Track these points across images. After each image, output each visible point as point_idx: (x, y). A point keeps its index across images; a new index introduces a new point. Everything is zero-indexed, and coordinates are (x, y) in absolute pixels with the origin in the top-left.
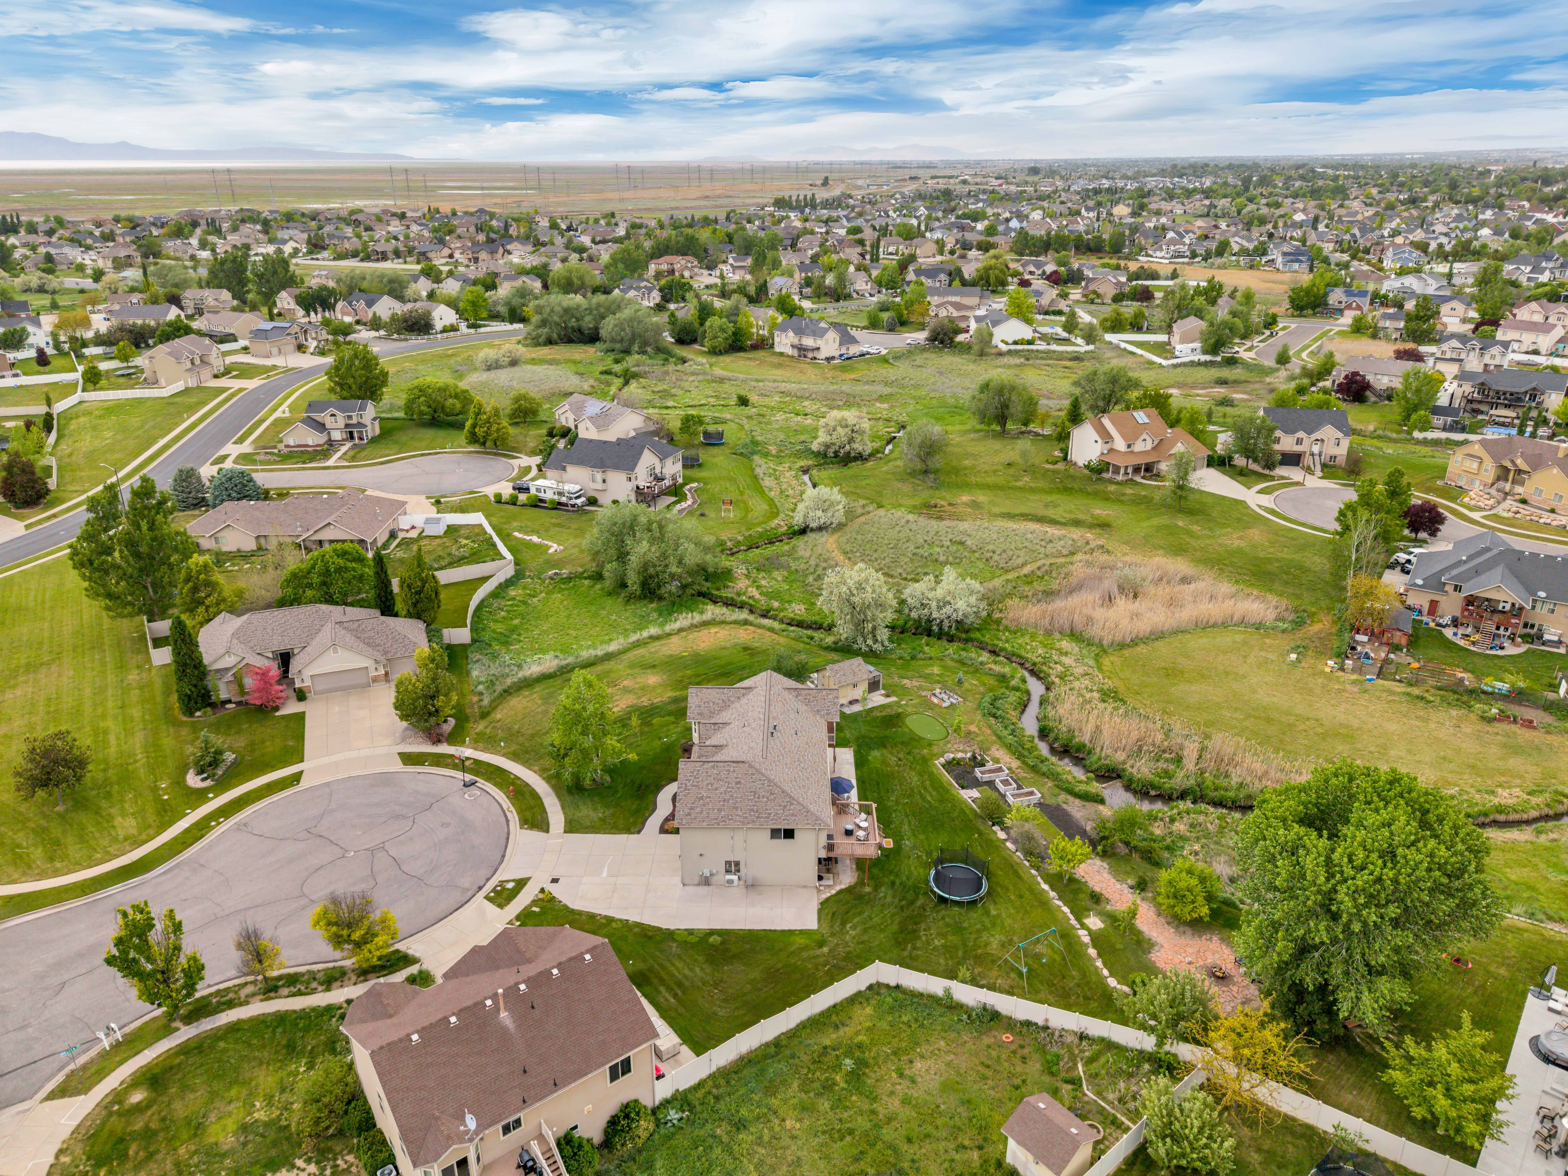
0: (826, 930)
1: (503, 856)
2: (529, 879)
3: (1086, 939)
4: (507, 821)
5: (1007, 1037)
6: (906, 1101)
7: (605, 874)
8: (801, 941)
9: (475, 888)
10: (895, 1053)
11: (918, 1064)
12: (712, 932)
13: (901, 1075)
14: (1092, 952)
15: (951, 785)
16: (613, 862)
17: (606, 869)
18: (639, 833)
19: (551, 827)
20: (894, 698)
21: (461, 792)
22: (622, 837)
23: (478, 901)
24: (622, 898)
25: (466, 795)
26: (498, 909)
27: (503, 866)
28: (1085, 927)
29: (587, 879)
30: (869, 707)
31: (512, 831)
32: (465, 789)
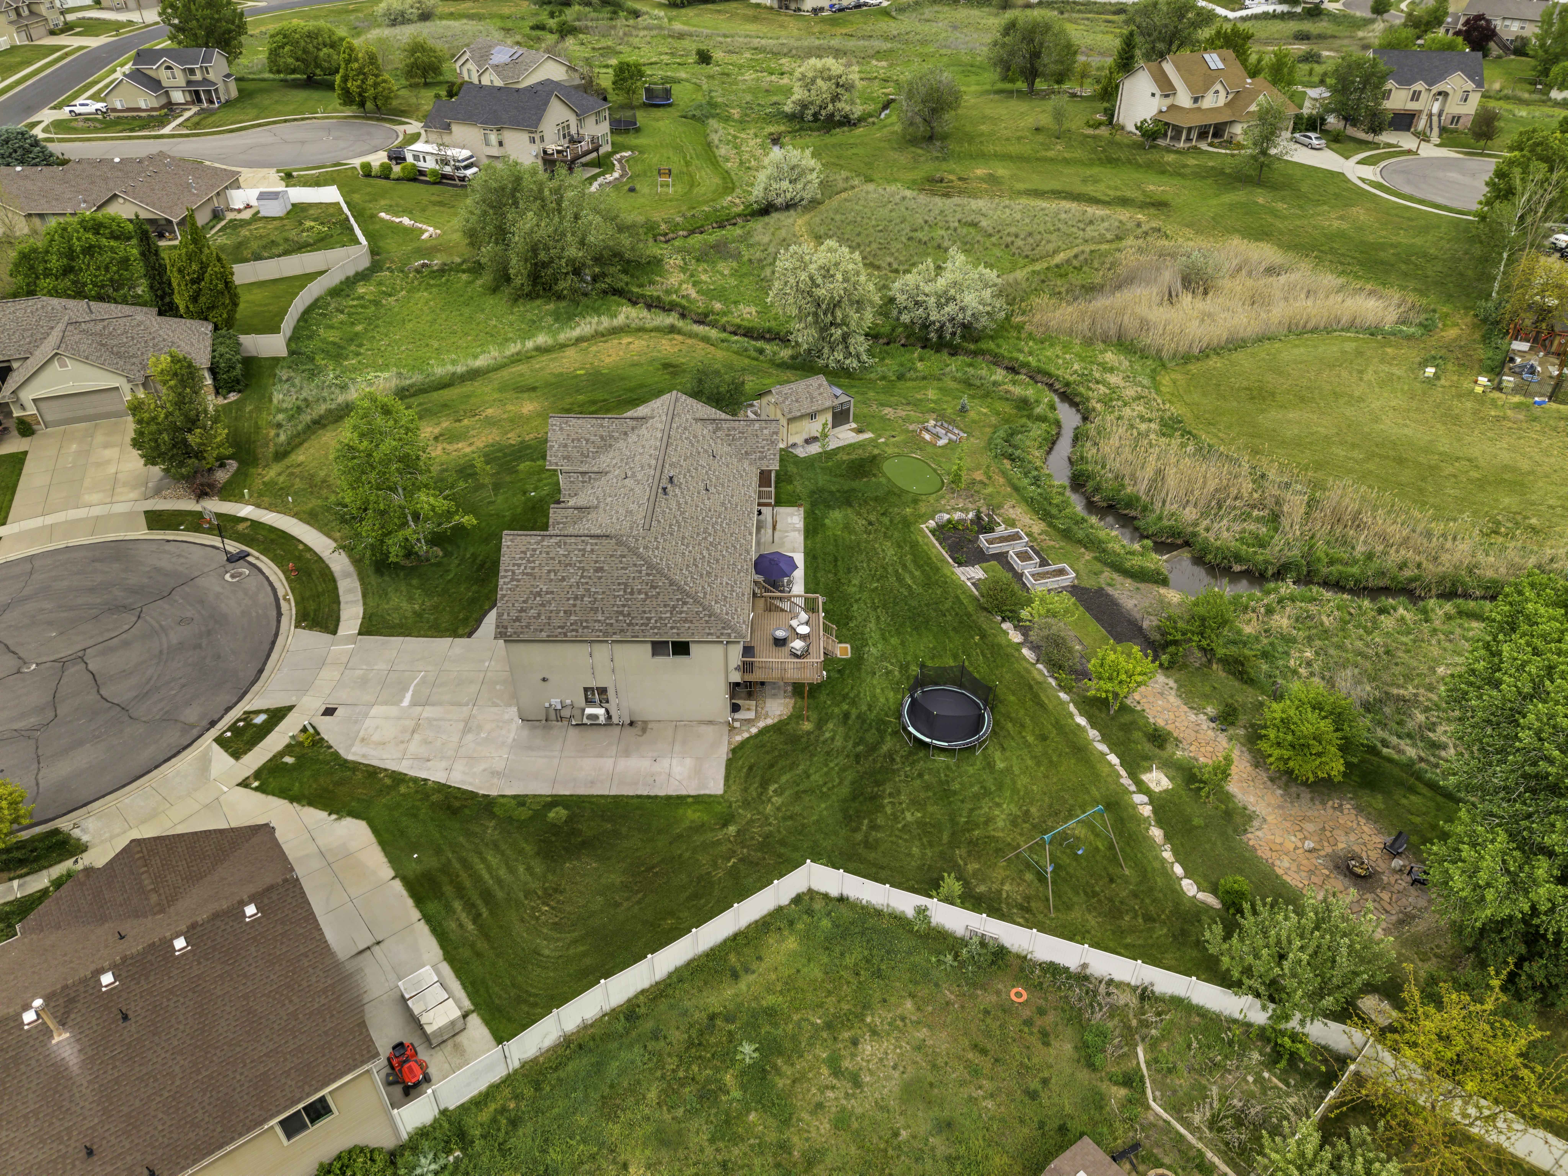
0: (735, 796)
1: (261, 671)
2: (290, 708)
3: (1146, 811)
4: (279, 614)
5: (1018, 994)
6: (841, 1122)
7: (406, 702)
8: (693, 815)
9: (205, 723)
10: (829, 1026)
11: (867, 1048)
12: (556, 801)
13: (837, 1072)
14: (1156, 833)
15: (944, 561)
16: (422, 683)
17: (408, 694)
18: (469, 636)
19: (342, 623)
20: (869, 434)
21: (221, 570)
22: (443, 643)
23: (205, 745)
24: (426, 742)
25: (228, 575)
26: (232, 761)
27: (255, 687)
28: (1144, 789)
29: (377, 711)
30: (834, 447)
31: (282, 631)
32: (229, 565)
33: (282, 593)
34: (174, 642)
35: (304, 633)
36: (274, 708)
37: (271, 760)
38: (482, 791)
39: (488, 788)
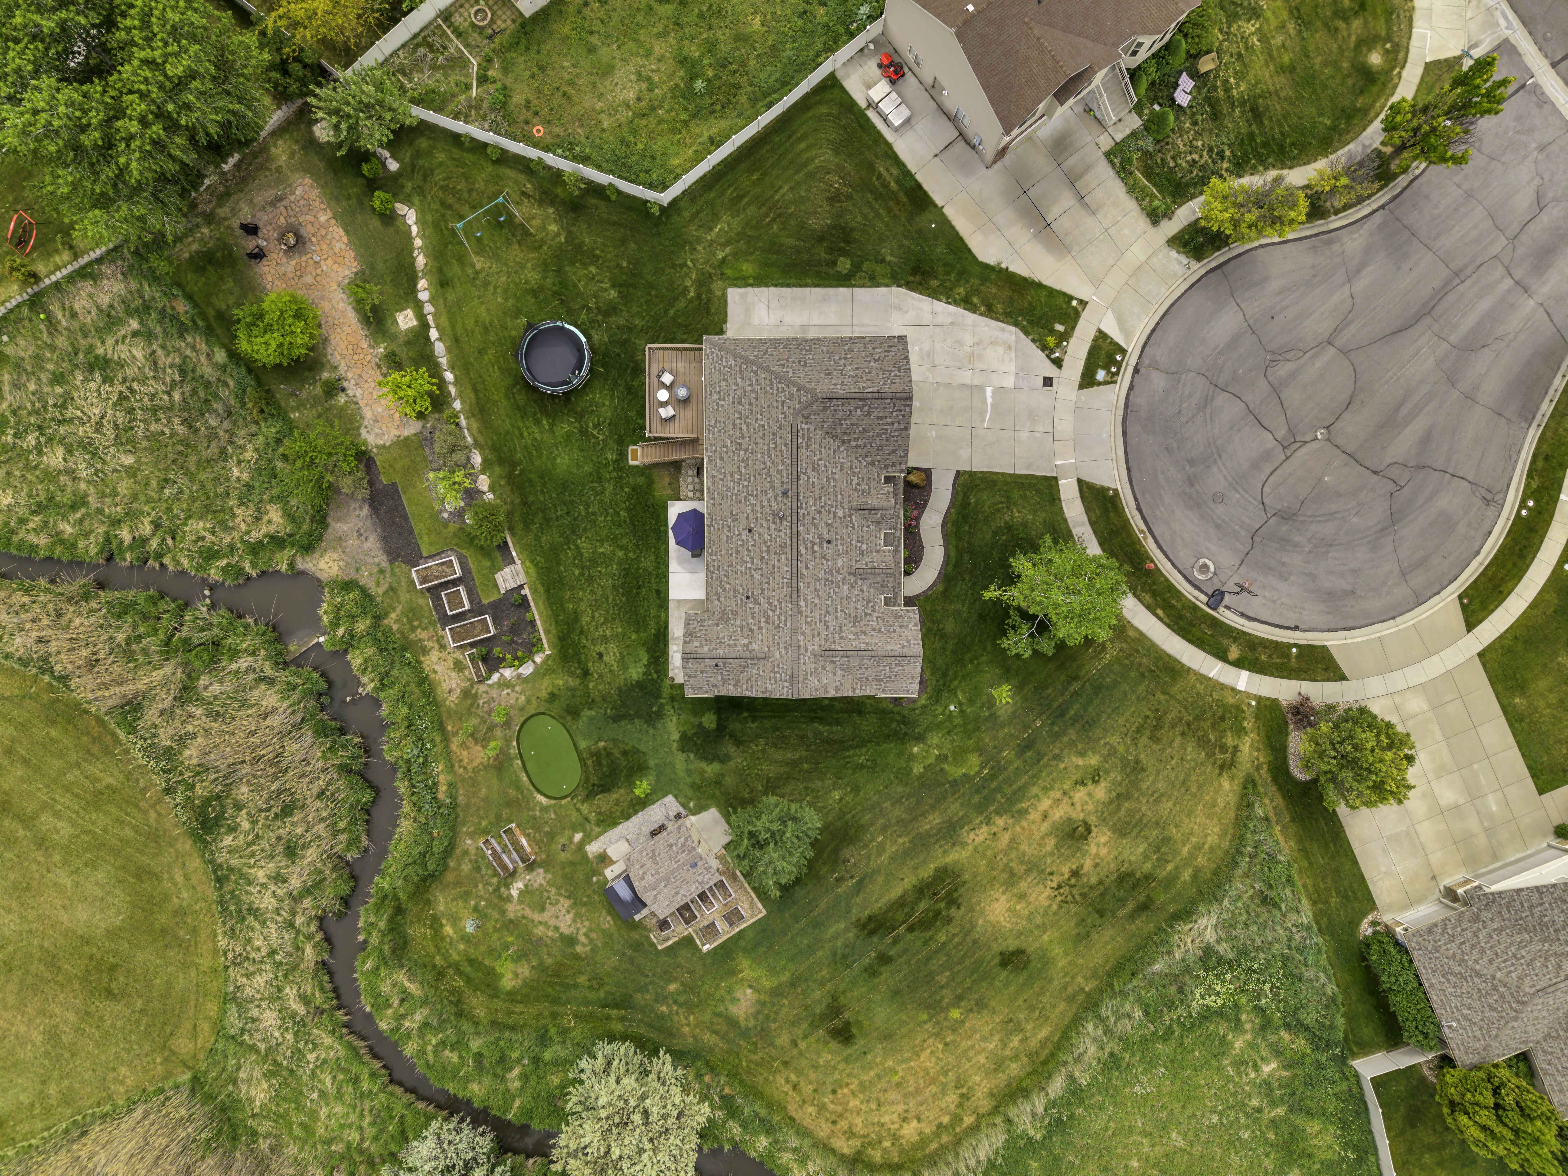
0: (718, 285)
1: (1124, 433)
3: (422, 284)
4: (1139, 509)
6: (648, 54)
7: (989, 390)
8: (747, 268)
10: (654, 109)
11: (631, 95)
13: (650, 80)
15: (534, 591)
16: (983, 414)
17: (989, 401)
18: (958, 472)
19: (1078, 494)
20: (593, 849)
21: (1223, 577)
22: (979, 466)
23: (1133, 348)
24: (960, 343)
25: (1212, 569)
26: (1104, 329)
27: (1120, 413)
28: (418, 307)
29: (1009, 382)
30: (634, 820)
31: (1127, 486)
32: (1218, 585)
33: (1150, 540)
34: (1215, 469)
35: (1107, 484)
36: (1096, 388)
37: (1073, 328)
38: (903, 290)
39: (898, 293)
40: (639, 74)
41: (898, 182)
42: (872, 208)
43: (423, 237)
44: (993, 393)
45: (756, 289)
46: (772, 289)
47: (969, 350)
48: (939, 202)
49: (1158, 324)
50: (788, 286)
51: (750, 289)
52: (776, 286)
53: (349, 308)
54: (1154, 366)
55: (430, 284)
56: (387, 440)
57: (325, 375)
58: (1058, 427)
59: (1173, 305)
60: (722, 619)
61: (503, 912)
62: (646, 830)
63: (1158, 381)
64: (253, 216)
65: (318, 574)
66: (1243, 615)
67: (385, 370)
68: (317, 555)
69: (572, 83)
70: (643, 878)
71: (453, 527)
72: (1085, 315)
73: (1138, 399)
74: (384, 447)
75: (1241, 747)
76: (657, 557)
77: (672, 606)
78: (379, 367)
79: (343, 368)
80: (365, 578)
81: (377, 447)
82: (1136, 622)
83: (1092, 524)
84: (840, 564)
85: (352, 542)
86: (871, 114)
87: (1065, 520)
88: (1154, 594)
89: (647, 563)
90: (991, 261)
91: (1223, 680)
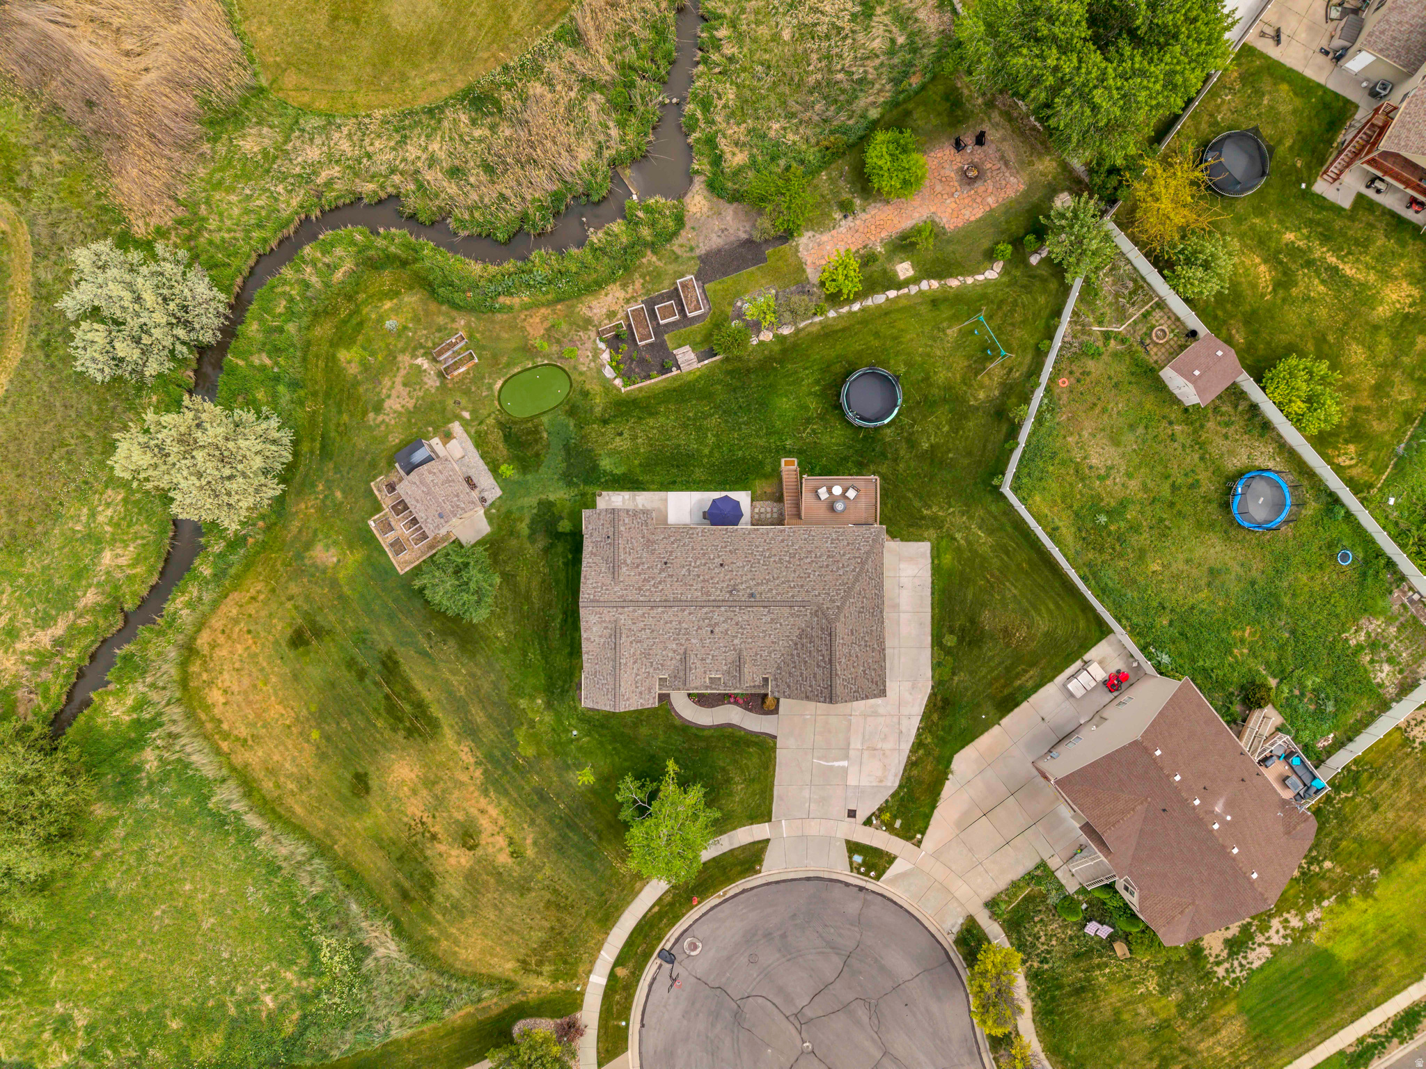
0: (932, 533)
1: (808, 879)
2: (848, 842)
7: (845, 763)
9: (862, 895)
12: (938, 643)
15: (675, 379)
16: (824, 758)
17: (836, 764)
18: (775, 737)
19: (757, 839)
20: (456, 427)
21: (686, 962)
22: (782, 755)
23: (882, 886)
24: (885, 738)
25: (693, 953)
26: (897, 861)
27: (826, 875)
28: (915, 280)
29: (852, 781)
30: (481, 463)
31: (764, 881)
32: (679, 958)
33: (717, 901)
34: (778, 955)
35: (766, 864)
36: (847, 854)
37: (898, 835)
38: (929, 690)
39: (926, 687)
40: (1112, 467)
41: (1020, 687)
42: (1000, 664)
43: (974, 285)
44: (843, 767)
45: (929, 566)
46: (930, 580)
47: (879, 746)
48: (1004, 721)
49: (901, 907)
50: (933, 593)
51: (929, 561)
52: (933, 583)
53: (914, 222)
54: (866, 903)
55: (935, 291)
56: (803, 253)
57: (858, 202)
58: (813, 823)
59: (918, 920)
60: (648, 540)
61: (403, 351)
62: (472, 473)
63: (853, 907)
64: (992, 141)
65: (690, 194)
66: (654, 979)
67: (862, 252)
68: (706, 193)
69: (1104, 410)
70: (430, 472)
71: (729, 310)
72: (908, 845)
73: (837, 891)
74: (797, 251)
75: (541, 978)
76: (704, 482)
77: (662, 494)
78: (865, 247)
79: (864, 216)
80: (686, 235)
81: (797, 245)
82: (647, 889)
83: (732, 851)
84: (693, 641)
85: (716, 224)
86: (1078, 664)
87: (734, 829)
88: (672, 904)
89: (699, 474)
90: (954, 766)
91: (599, 962)
